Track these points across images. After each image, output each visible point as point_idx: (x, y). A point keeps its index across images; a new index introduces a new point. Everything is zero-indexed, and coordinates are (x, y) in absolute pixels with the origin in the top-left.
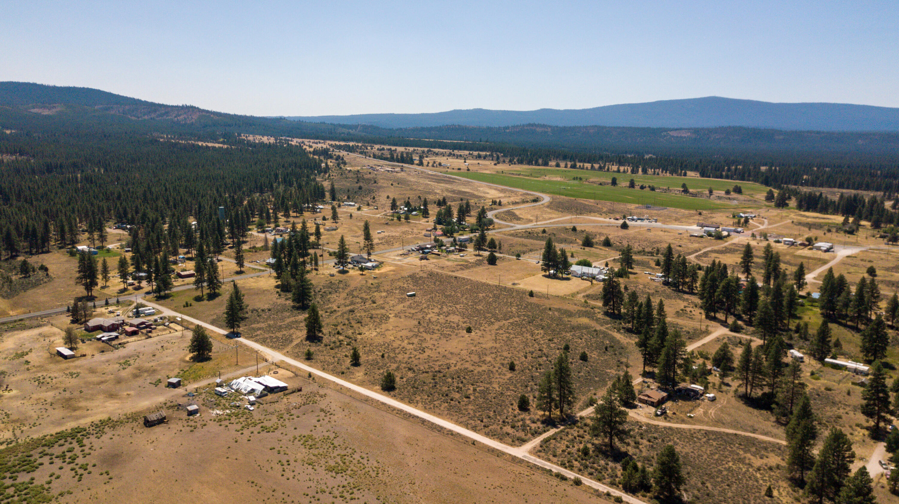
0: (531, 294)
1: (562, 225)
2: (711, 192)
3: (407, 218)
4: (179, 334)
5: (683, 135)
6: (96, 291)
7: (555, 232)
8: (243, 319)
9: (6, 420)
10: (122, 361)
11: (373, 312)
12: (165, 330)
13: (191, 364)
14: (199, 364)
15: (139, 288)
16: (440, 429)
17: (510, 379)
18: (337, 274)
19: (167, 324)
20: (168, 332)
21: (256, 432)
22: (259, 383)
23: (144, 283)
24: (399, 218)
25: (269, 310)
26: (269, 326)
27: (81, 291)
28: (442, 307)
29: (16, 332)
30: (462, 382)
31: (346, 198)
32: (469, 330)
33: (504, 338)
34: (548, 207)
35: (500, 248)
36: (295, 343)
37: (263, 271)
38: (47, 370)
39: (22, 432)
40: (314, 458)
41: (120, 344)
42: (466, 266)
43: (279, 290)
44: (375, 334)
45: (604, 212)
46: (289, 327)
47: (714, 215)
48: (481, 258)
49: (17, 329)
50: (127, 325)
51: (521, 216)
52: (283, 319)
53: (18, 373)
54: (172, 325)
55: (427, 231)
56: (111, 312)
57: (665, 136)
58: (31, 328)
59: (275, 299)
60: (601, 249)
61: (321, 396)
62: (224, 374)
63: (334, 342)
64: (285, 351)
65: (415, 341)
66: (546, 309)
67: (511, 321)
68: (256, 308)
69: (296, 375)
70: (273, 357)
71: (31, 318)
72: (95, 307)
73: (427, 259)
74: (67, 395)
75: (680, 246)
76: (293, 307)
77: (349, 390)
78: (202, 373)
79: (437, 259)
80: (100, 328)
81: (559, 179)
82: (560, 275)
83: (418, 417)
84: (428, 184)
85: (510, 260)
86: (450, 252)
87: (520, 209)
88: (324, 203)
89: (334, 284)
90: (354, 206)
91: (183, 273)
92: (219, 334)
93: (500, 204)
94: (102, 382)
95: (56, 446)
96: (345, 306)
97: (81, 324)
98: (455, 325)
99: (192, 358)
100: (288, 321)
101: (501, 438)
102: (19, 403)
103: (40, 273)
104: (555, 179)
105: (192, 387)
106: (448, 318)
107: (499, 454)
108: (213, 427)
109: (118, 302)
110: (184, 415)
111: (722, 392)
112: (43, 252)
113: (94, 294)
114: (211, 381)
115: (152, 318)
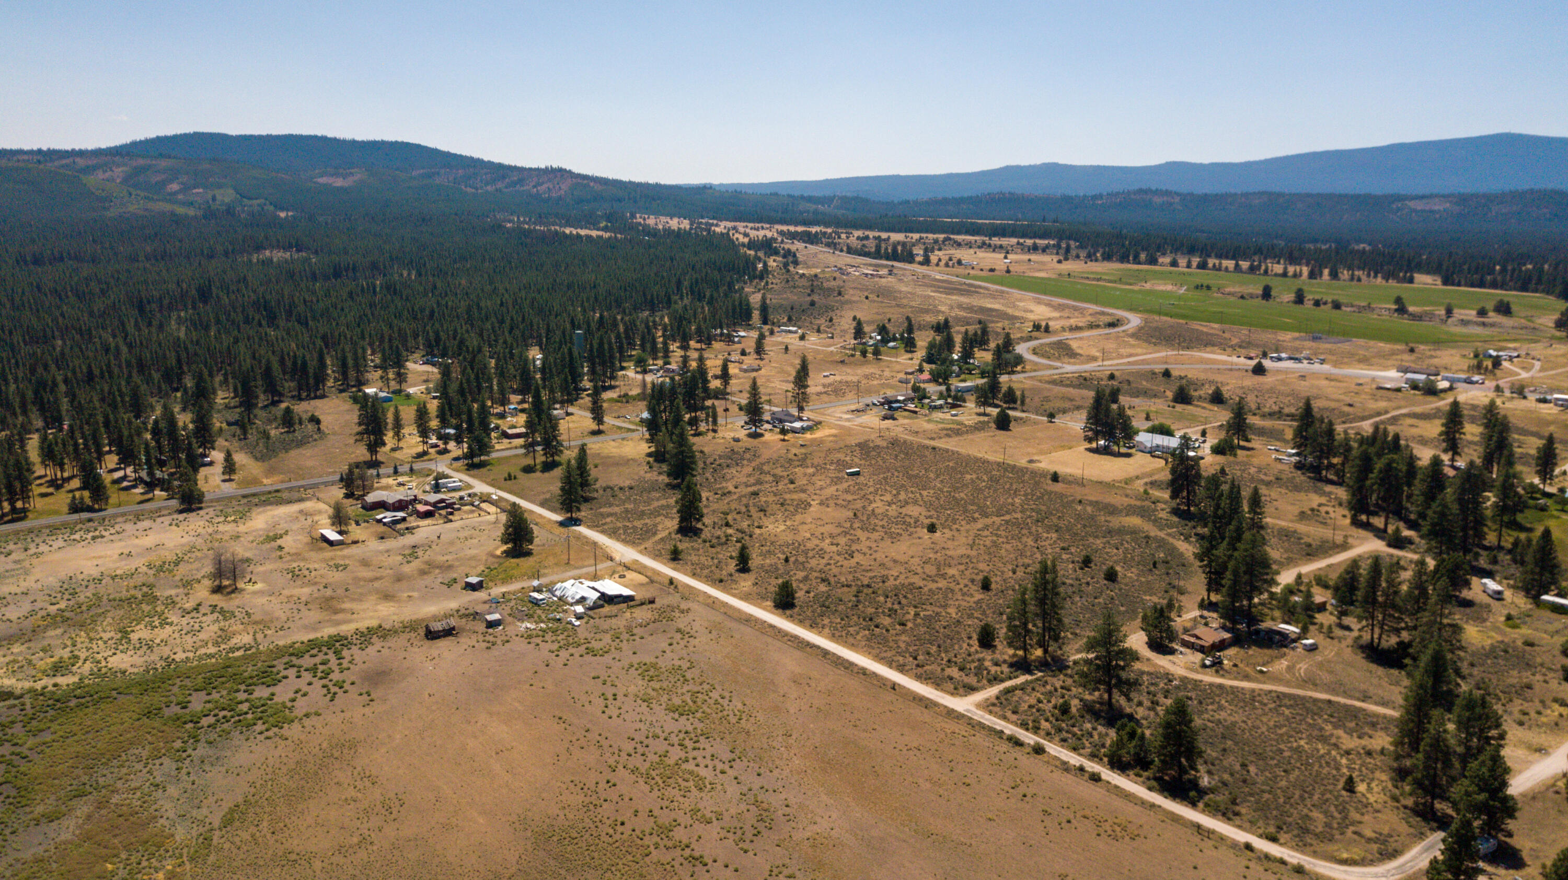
0: (1055, 478)
1: (1147, 367)
2: (1449, 312)
3: (876, 353)
4: (492, 518)
5: (1436, 208)
6: (383, 453)
7: (1131, 379)
8: (587, 500)
9: (246, 620)
10: (407, 552)
11: (787, 496)
12: (472, 512)
13: (502, 560)
14: (512, 560)
15: (445, 451)
16: (848, 666)
17: (977, 603)
18: (745, 439)
19: (477, 503)
20: (476, 514)
21: (577, 655)
22: (593, 588)
23: (452, 445)
24: (864, 353)
25: (631, 488)
26: (627, 511)
27: (361, 453)
28: (898, 493)
29: (269, 507)
30: (900, 603)
31: (785, 320)
32: (932, 529)
33: (988, 543)
34: (1133, 335)
35: (1023, 403)
36: (659, 536)
37: (633, 431)
38: (304, 559)
39: (265, 636)
40: (653, 694)
41: (407, 529)
42: (957, 431)
43: (651, 459)
44: (783, 527)
45: (1232, 346)
46: (655, 513)
47: (1438, 353)
48: (986, 419)
49: (271, 504)
50: (420, 502)
51: (1079, 351)
52: (648, 502)
53: (267, 562)
54: (483, 505)
55: (906, 373)
56: (400, 484)
57: (1399, 209)
58: (290, 502)
59: (642, 473)
60: (1204, 408)
61: (682, 612)
62: (545, 575)
63: (718, 538)
64: (643, 547)
65: (842, 540)
66: (1073, 501)
67: (1007, 517)
68: (611, 484)
69: (652, 581)
70: (623, 555)
71: (290, 489)
72: (378, 475)
73: (894, 419)
74: (329, 592)
75: (1351, 405)
76: (668, 485)
77: (725, 605)
78: (515, 572)
79: (911, 418)
80: (382, 505)
81: (1169, 287)
82: (1116, 448)
83: (818, 647)
84: (930, 297)
85: (1036, 423)
86: (935, 407)
87: (1081, 339)
88: (749, 327)
89: (738, 453)
90: (796, 332)
91: (510, 431)
92: (550, 521)
93: (1047, 329)
94: (377, 579)
95: (307, 656)
96: (747, 486)
97: (357, 499)
98: (912, 521)
99: (505, 552)
100: (656, 504)
101: (937, 682)
102: (263, 600)
103: (309, 426)
104: (1162, 288)
105: (498, 590)
106: (904, 510)
107: (928, 704)
108: (519, 645)
109: (411, 470)
110: (481, 627)
111: (1332, 638)
112: (316, 397)
113: (380, 457)
114: (525, 584)
115: (457, 495)
